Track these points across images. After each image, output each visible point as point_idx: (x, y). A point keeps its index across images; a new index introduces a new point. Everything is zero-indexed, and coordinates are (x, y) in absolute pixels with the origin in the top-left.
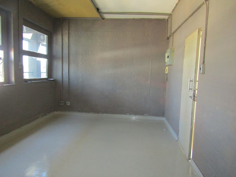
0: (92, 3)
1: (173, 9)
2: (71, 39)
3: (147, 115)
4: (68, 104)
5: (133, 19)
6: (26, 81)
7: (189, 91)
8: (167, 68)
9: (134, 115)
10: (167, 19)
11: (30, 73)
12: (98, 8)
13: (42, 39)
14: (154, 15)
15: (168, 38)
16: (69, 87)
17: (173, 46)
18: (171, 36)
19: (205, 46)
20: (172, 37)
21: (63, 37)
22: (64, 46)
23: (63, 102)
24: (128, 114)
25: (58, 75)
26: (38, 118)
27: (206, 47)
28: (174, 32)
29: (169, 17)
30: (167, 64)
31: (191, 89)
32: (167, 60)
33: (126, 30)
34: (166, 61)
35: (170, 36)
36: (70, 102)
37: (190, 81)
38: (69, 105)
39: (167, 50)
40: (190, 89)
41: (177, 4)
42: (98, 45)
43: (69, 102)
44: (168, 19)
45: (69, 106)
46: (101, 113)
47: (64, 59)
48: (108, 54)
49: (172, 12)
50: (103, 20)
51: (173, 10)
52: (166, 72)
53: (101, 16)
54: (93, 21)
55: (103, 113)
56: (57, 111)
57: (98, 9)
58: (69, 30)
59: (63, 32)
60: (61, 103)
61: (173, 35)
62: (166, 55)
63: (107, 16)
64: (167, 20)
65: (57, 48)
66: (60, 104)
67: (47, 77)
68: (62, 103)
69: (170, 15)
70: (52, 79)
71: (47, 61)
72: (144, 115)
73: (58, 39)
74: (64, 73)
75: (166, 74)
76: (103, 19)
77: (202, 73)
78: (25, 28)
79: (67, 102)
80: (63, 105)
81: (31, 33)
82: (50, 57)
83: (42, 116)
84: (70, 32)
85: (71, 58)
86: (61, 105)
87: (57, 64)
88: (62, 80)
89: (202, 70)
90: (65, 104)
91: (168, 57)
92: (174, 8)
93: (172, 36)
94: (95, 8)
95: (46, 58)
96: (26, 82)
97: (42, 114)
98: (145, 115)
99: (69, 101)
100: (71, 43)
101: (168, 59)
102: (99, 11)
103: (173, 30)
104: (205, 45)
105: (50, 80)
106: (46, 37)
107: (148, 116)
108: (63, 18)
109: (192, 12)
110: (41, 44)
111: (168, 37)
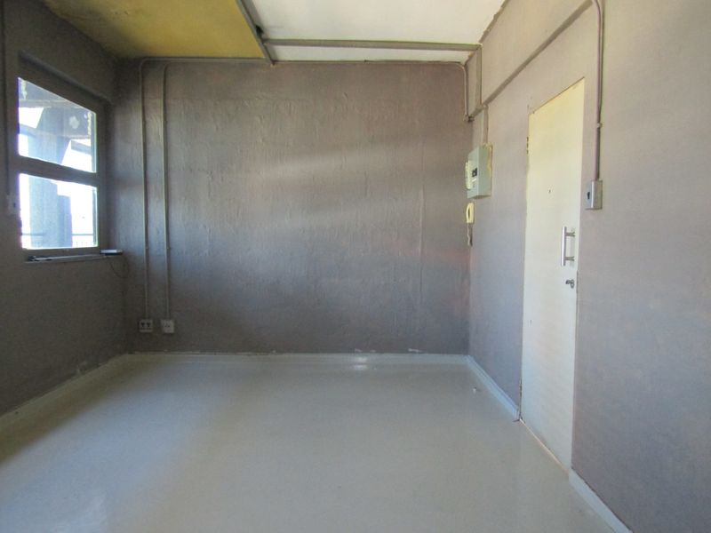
0: (244, 10)
1: (485, 29)
2: (173, 125)
3: (417, 351)
4: (169, 326)
5: (365, 61)
6: (31, 255)
7: (564, 264)
8: (470, 206)
9: (377, 352)
10: (463, 63)
11: (35, 235)
12: (258, 25)
13: (75, 127)
14: (429, 49)
15: (470, 118)
16: (169, 275)
17: (486, 140)
18: (480, 111)
19: (599, 129)
20: (482, 114)
21: (147, 119)
22: (150, 146)
23: (151, 321)
24: (357, 352)
25: (132, 235)
26: (70, 376)
27: (602, 130)
28: (490, 100)
29: (470, 57)
30: (471, 195)
31: (572, 259)
32: (470, 182)
33: (344, 96)
34: (469, 186)
35: (478, 111)
36: (175, 322)
37: (567, 234)
38: (172, 330)
39: (470, 154)
40: (566, 259)
41: (496, 16)
42: (261, 140)
43: (171, 323)
44: (467, 62)
45: (171, 335)
46: (274, 351)
47: (152, 188)
48: (292, 170)
49: (482, 40)
50: (272, 65)
51: (486, 34)
52: (469, 220)
53: (267, 51)
54: (241, 68)
55: (280, 352)
56: (131, 353)
57: (259, 30)
58: (165, 95)
59: (146, 100)
60: (146, 326)
61: (487, 108)
62: (469, 168)
63: (285, 53)
64: (466, 66)
65: (129, 152)
66: (142, 331)
67: (96, 245)
68: (148, 324)
69: (475, 50)
70: (115, 251)
71: (96, 193)
72: (408, 352)
73: (131, 125)
74: (152, 230)
75: (470, 224)
76: (274, 62)
77: (596, 208)
78: (23, 84)
79: (164, 322)
80: (150, 331)
81: (41, 105)
82: (107, 180)
83: (84, 370)
84: (171, 102)
85: (174, 183)
86: (146, 331)
87: (131, 204)
88: (147, 250)
89: (595, 199)
90: (158, 327)
91: (475, 173)
92: (488, 28)
93: (483, 111)
94: (251, 24)
95: (93, 185)
96: (30, 259)
97: (85, 363)
98: (410, 350)
99: (170, 319)
100: (173, 136)
101: (475, 179)
102: (263, 36)
103: (486, 94)
104: (598, 126)
105: (107, 254)
106: (92, 118)
107: (419, 353)
108: (145, 58)
109: (549, 34)
110: (70, 142)
111: (470, 114)
